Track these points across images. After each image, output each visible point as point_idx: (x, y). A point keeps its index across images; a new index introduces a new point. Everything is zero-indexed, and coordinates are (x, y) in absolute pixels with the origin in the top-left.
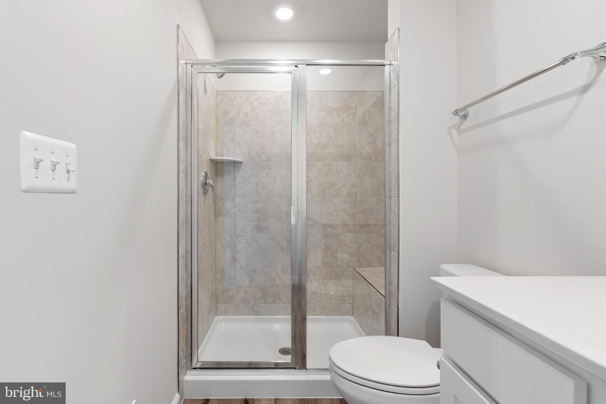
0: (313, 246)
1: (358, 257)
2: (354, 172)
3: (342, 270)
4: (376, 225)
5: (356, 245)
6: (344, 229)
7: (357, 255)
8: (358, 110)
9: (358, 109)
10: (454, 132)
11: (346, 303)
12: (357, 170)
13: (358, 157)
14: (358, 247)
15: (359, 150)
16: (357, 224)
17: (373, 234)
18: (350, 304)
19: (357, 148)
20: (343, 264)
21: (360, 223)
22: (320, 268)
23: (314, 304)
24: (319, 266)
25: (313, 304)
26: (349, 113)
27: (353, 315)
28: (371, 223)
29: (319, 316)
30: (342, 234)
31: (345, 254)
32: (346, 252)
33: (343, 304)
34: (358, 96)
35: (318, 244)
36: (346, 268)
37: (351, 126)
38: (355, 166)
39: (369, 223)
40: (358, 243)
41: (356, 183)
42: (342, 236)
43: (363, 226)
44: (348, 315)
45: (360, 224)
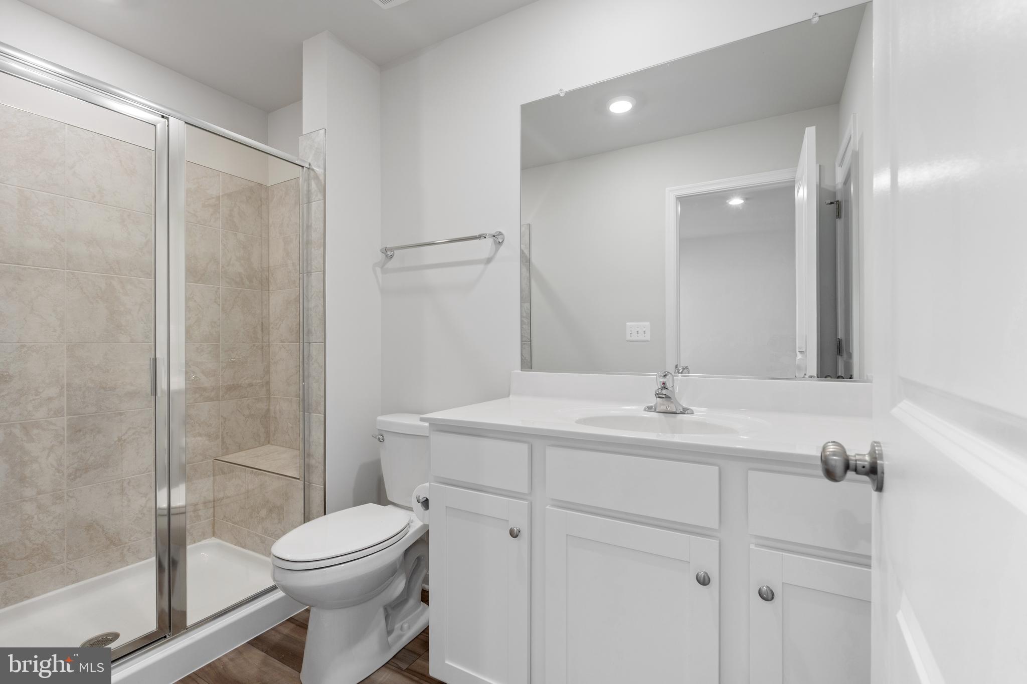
0: (134, 434)
1: (223, 438)
2: (215, 302)
3: (193, 465)
4: (250, 385)
5: (219, 419)
6: (197, 395)
7: (221, 437)
8: (221, 202)
9: (221, 200)
10: (378, 270)
11: (202, 519)
12: (219, 298)
13: (222, 277)
14: (221, 423)
15: (223, 267)
16: (219, 387)
17: (246, 399)
18: (208, 518)
19: (219, 263)
20: (196, 456)
21: (226, 384)
22: (149, 472)
23: (137, 540)
24: (147, 469)
25: (134, 541)
26: (206, 203)
27: (214, 534)
28: (243, 383)
29: (147, 559)
30: (194, 406)
31: (199, 438)
32: (200, 435)
33: (195, 522)
34: (221, 180)
35: (145, 428)
36: (202, 461)
37: (210, 226)
38: (216, 292)
39: (240, 383)
40: (222, 416)
41: (219, 319)
42: (194, 408)
43: (230, 389)
44: (206, 539)
45: (224, 386)
